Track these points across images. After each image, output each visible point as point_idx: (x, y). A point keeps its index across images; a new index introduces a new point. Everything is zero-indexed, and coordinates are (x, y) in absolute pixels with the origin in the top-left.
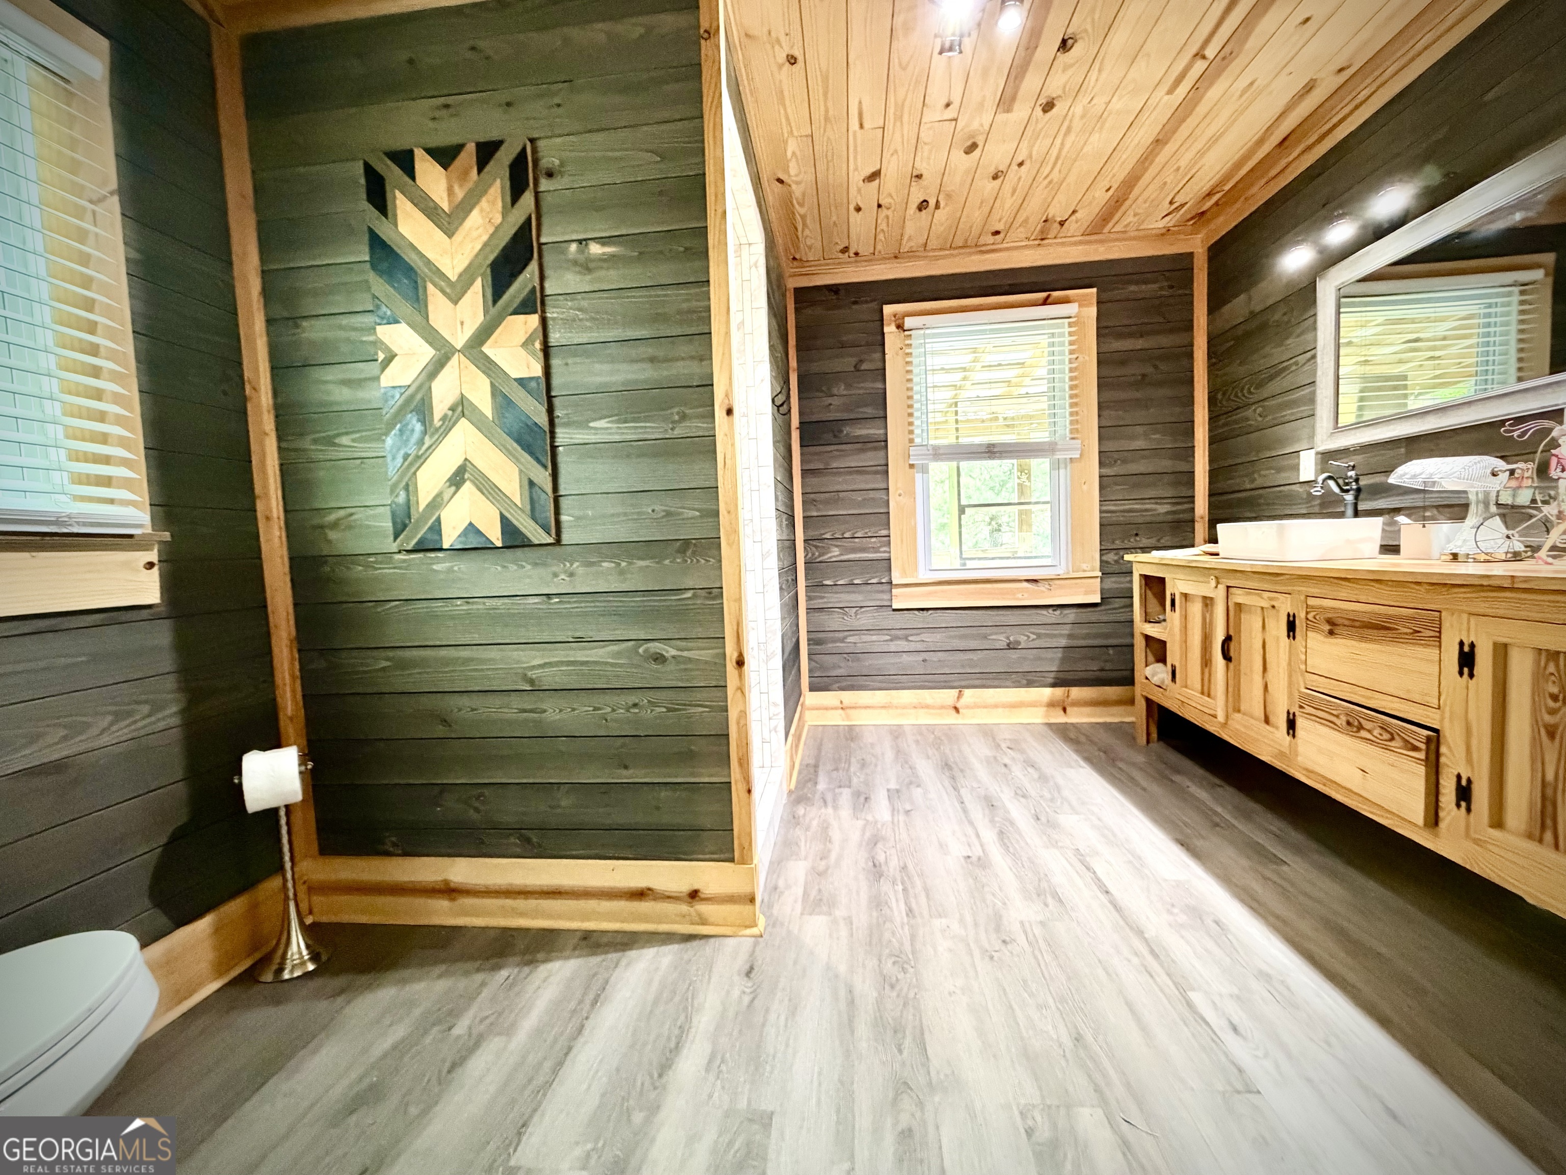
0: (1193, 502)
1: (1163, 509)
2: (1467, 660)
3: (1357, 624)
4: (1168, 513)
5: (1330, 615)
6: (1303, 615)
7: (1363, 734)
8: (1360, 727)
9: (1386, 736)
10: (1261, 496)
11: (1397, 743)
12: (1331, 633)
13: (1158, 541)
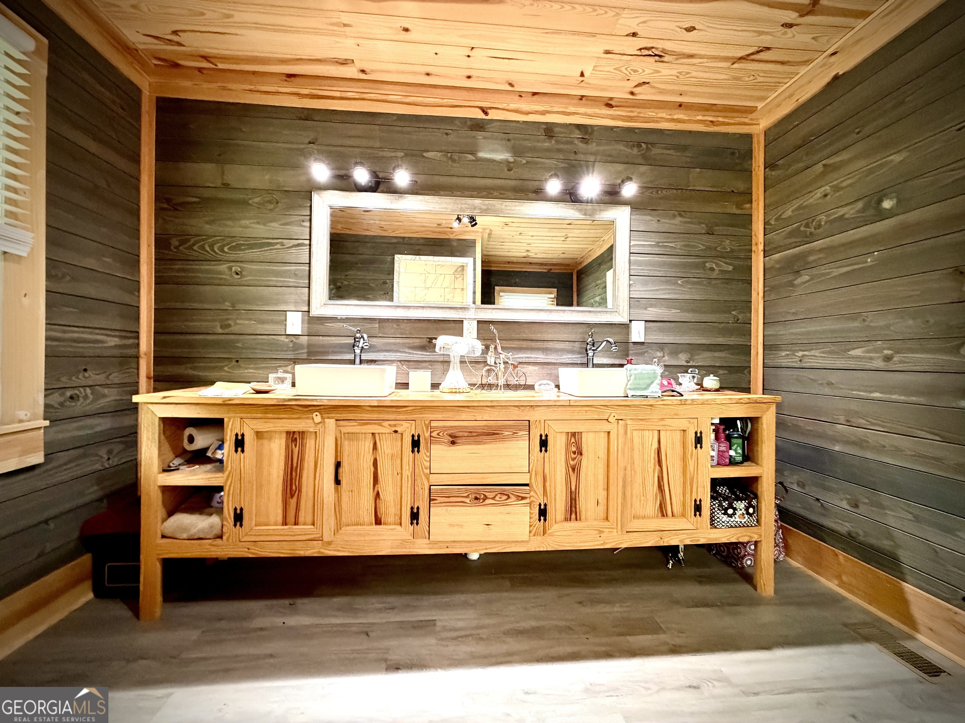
0: (138, 338)
1: (113, 341)
2: (544, 443)
3: (474, 434)
4: (116, 346)
5: (450, 432)
6: (427, 434)
7: (487, 501)
8: (486, 498)
9: (505, 497)
10: (238, 341)
11: (513, 498)
12: (453, 443)
13: (107, 378)
